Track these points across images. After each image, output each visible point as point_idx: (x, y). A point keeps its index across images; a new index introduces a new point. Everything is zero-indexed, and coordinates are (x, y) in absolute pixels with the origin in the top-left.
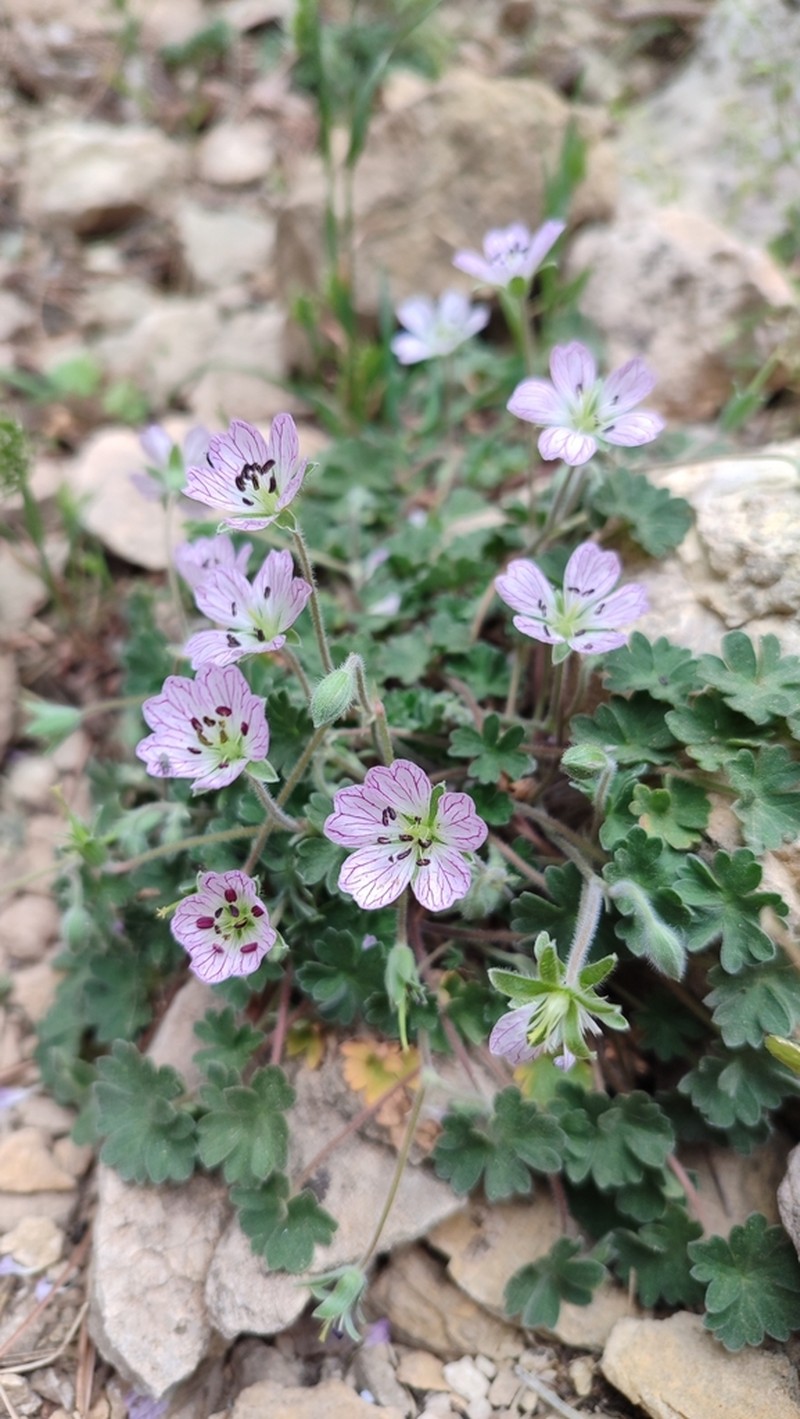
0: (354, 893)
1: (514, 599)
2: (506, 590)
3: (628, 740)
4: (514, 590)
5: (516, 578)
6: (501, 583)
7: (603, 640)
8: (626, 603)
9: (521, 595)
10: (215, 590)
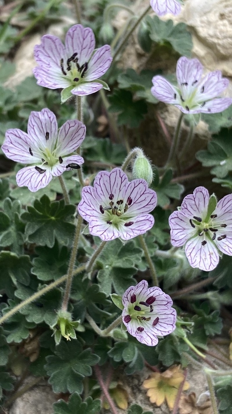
0: (198, 267)
1: (164, 97)
2: (158, 94)
3: (228, 156)
4: (162, 93)
5: (160, 86)
6: (155, 91)
7: (214, 104)
8: (212, 82)
9: (166, 94)
10: (11, 145)
